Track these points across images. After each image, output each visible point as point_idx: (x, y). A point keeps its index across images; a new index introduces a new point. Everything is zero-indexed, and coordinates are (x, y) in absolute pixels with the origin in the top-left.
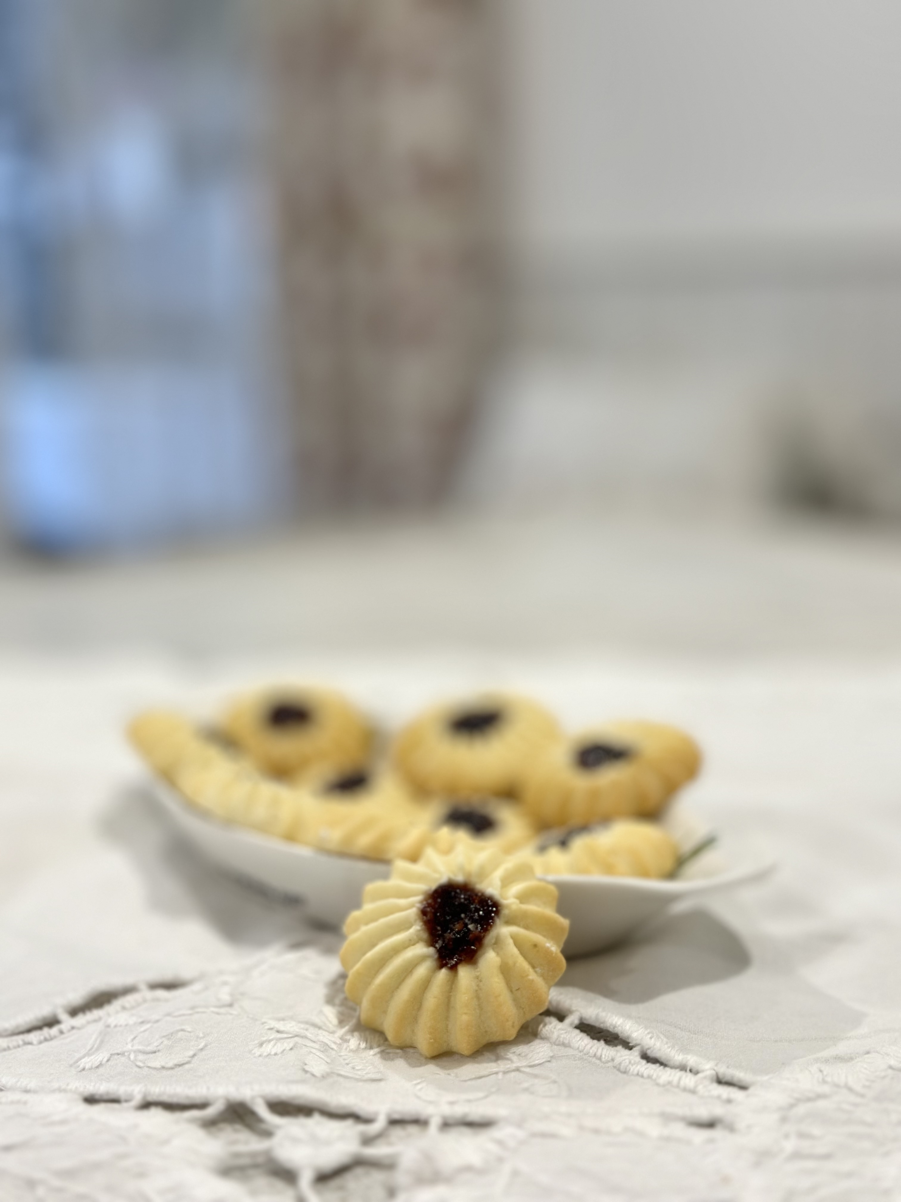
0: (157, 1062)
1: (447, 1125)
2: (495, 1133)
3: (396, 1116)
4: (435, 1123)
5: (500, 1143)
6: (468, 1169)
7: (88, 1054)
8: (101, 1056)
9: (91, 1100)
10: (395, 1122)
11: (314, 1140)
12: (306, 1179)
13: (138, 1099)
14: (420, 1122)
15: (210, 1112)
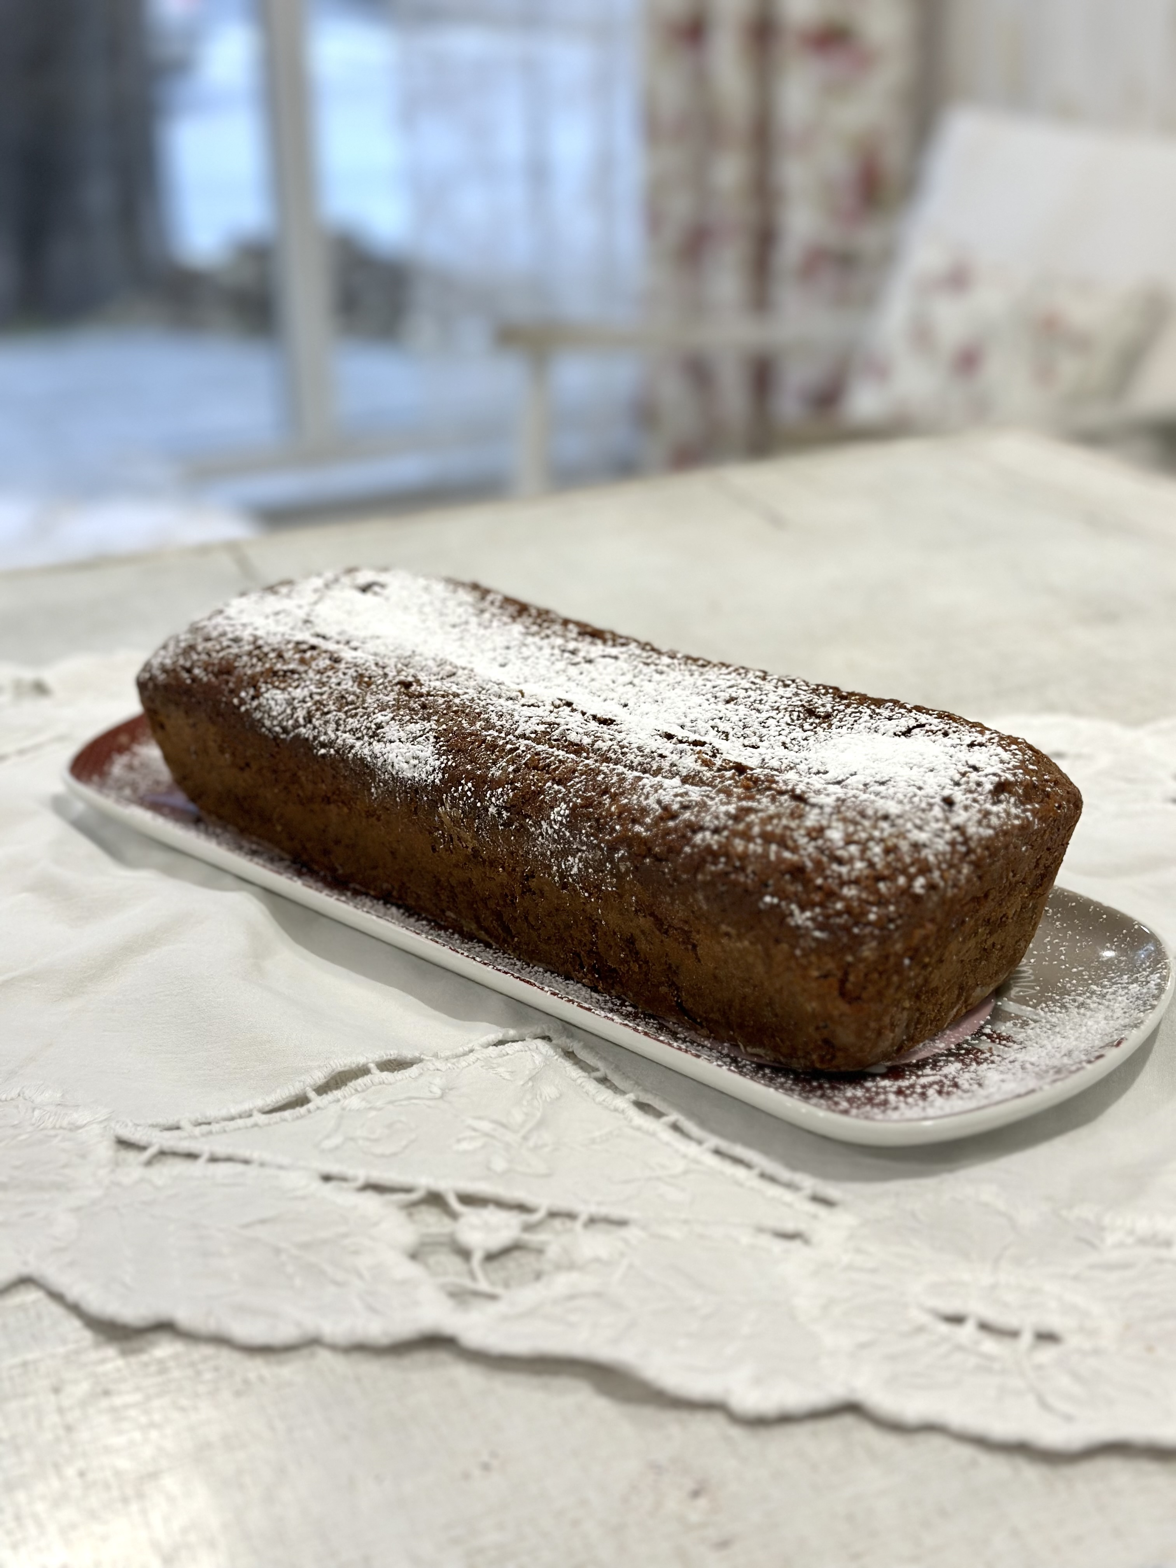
0: (379, 1150)
1: (592, 1221)
2: (624, 1232)
3: (555, 1209)
4: (583, 1217)
5: (626, 1241)
6: (597, 1260)
7: (328, 1137)
8: (336, 1140)
9: (327, 1178)
10: (553, 1215)
11: (487, 1227)
12: (477, 1257)
13: (360, 1182)
14: (571, 1216)
15: (414, 1196)
